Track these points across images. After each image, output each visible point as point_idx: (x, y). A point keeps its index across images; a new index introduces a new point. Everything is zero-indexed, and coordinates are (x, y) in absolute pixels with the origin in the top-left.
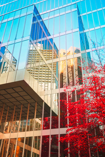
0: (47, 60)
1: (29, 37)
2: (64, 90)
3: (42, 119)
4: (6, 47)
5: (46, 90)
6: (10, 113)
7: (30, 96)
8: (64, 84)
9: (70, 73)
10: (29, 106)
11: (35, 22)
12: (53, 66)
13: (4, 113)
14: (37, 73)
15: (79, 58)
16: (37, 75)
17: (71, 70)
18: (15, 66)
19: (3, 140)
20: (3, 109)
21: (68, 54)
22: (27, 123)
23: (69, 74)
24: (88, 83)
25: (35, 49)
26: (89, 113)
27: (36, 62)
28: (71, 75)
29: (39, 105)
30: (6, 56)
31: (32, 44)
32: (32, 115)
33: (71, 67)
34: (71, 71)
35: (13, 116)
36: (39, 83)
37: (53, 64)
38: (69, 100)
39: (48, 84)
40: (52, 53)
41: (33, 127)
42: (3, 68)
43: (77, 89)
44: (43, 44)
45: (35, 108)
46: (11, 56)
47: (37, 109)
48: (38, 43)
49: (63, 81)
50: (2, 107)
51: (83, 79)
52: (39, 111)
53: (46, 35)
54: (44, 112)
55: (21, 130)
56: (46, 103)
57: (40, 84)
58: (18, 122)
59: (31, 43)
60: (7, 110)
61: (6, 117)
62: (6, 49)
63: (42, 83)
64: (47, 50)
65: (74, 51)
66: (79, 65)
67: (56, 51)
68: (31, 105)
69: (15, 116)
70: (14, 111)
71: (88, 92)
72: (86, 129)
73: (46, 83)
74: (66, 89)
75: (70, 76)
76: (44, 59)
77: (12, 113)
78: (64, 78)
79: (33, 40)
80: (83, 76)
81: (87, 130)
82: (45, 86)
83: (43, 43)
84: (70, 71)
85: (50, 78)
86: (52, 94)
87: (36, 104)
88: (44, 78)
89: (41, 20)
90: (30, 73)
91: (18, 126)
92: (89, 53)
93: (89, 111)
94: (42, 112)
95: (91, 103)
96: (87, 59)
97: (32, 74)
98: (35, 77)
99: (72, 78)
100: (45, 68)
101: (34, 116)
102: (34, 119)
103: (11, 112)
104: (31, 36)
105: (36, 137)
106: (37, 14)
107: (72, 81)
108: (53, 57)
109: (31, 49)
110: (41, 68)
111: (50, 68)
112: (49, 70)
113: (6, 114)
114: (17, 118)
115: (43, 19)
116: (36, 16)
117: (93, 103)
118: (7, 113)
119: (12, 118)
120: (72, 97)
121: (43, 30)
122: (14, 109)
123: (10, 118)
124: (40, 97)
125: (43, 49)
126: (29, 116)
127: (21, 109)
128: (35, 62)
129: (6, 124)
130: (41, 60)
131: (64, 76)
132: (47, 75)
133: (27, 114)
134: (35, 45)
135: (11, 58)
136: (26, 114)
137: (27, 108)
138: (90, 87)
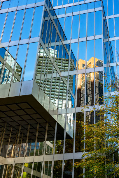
0: (61, 71)
1: (38, 39)
2: (82, 110)
3: (54, 143)
4: (7, 49)
5: (59, 108)
6: (13, 134)
7: (39, 114)
8: (81, 103)
9: (90, 90)
10: (38, 127)
11: (46, 19)
12: (69, 80)
13: (5, 134)
14: (49, 86)
15: (101, 73)
16: (49, 89)
17: (90, 86)
18: (20, 75)
19: (6, 165)
20: (5, 130)
21: (88, 66)
22: (36, 147)
23: (88, 91)
24: (110, 103)
25: (46, 56)
26: (109, 136)
27: (48, 73)
28: (91, 93)
29: (51, 126)
30: (7, 61)
31: (43, 48)
32: (42, 137)
33: (90, 83)
34: (91, 88)
35: (17, 137)
36: (51, 100)
37: (69, 77)
38: (86, 121)
39: (62, 101)
40: (68, 64)
41: (43, 151)
42: (4, 76)
43: (96, 110)
44: (56, 51)
45: (46, 129)
46: (13, 61)
47: (48, 131)
48: (51, 49)
49: (80, 99)
50: (3, 127)
51: (104, 98)
52: (51, 132)
53: (61, 38)
54: (57, 134)
55: (28, 155)
56: (59, 123)
57: (53, 101)
58: (24, 145)
59: (41, 47)
60: (10, 131)
61: (9, 138)
62: (6, 52)
63: (55, 99)
64: (62, 58)
65: (96, 63)
66: (100, 81)
67: (73, 61)
68: (41, 126)
69: (20, 137)
70: (19, 133)
71: (109, 114)
72: (103, 154)
73: (59, 100)
74: (83, 109)
75: (89, 94)
76: (58, 69)
77: (17, 135)
78: (82, 95)
79: (45, 44)
80: (104, 95)
81: (105, 155)
82: (58, 104)
83: (57, 49)
84: (89, 88)
85: (64, 94)
86: (66, 114)
87: (47, 125)
88: (58, 93)
89: (55, 17)
90: (39, 86)
91: (24, 149)
92: (113, 68)
93: (108, 135)
94: (54, 134)
95: (111, 126)
96: (110, 75)
97: (42, 88)
98: (46, 92)
99: (91, 96)
100: (58, 81)
101: (45, 138)
102: (44, 142)
103: (15, 133)
104: (41, 37)
105: (46, 163)
106: (49, 8)
107: (91, 99)
108: (69, 68)
109: (41, 54)
110: (53, 80)
111: (65, 82)
112: (65, 85)
113: (8, 135)
114: (23, 140)
115: (57, 16)
116: (48, 10)
117: (114, 126)
118: (10, 135)
119: (17, 141)
120: (90, 118)
121: (58, 31)
122: (18, 130)
123: (14, 140)
124: (52, 116)
125: (57, 57)
126: (38, 138)
127: (29, 130)
128: (46, 73)
129: (10, 147)
130: (54, 71)
131: (82, 93)
132: (61, 91)
133: (36, 136)
134: (46, 50)
135: (13, 64)
136: (34, 135)
137: (36, 129)
138: (111, 107)
